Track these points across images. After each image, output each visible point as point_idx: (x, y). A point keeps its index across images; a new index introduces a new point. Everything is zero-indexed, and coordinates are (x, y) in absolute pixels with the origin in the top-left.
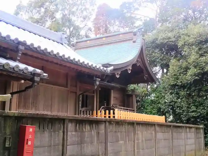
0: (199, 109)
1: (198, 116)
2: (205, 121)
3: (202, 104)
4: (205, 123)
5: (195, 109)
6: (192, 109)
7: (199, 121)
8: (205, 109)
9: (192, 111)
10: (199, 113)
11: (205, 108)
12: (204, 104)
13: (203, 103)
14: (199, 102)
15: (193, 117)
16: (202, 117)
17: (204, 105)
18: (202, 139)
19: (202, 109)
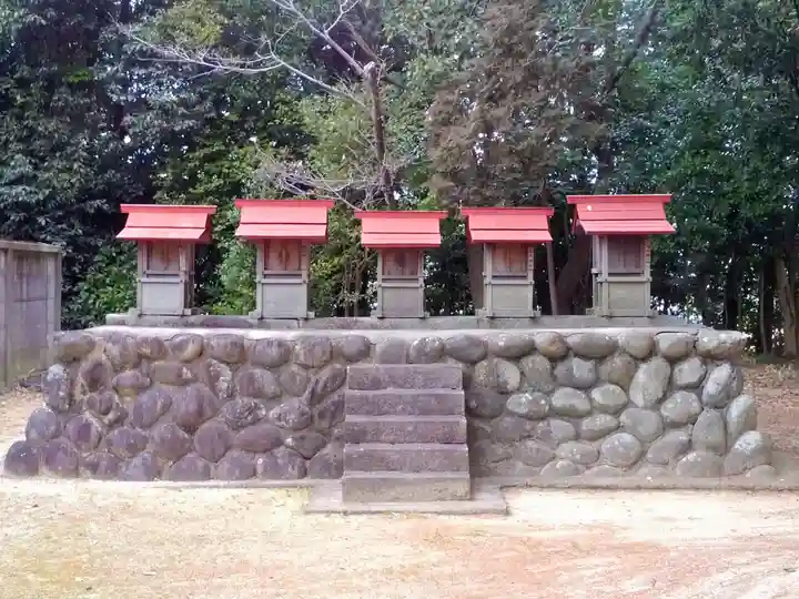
0: (47, 170)
1: (38, 201)
2: (72, 226)
3: (60, 147)
4: (73, 233)
5: (28, 169)
6: (14, 168)
7: (43, 223)
8: (76, 172)
9: (13, 177)
10: (48, 187)
11: (75, 166)
12: (72, 145)
13: (68, 144)
14: (49, 137)
15: (19, 206)
16: (60, 207)
17: (69, 150)
18: (51, 303)
19: (61, 171)
